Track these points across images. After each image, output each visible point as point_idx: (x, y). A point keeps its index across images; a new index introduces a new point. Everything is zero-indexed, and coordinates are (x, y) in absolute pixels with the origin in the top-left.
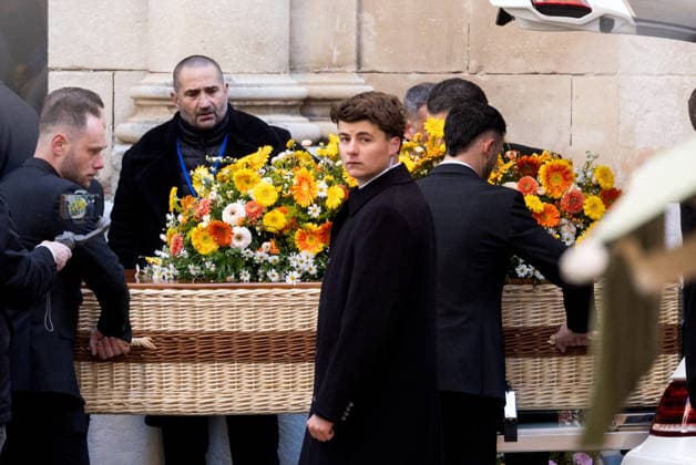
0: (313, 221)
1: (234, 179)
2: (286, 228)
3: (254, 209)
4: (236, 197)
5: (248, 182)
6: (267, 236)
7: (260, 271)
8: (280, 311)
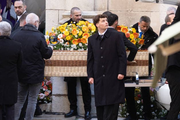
0: (76, 38)
1: (60, 29)
2: (71, 39)
3: (64, 36)
4: (61, 33)
5: (63, 30)
6: (67, 41)
7: (65, 48)
8: (69, 56)
